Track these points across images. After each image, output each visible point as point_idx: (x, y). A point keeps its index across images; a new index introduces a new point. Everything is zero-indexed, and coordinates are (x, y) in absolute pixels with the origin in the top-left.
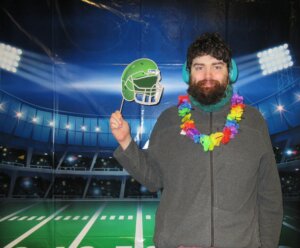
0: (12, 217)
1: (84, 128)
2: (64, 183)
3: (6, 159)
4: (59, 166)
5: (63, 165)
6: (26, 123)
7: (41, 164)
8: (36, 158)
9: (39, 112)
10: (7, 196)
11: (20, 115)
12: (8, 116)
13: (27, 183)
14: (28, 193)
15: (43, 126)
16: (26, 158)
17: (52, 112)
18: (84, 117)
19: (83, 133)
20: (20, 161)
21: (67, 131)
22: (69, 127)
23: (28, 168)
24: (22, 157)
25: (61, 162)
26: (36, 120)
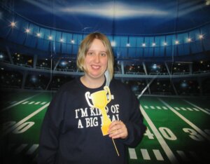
0: (24, 102)
1: (73, 42)
2: (59, 80)
3: (19, 62)
4: (55, 68)
5: (58, 67)
6: (33, 37)
7: (43, 66)
8: (40, 62)
9: (42, 29)
10: (21, 88)
11: (28, 31)
12: (20, 31)
13: (34, 79)
14: (34, 86)
15: (44, 39)
16: (33, 62)
17: (51, 29)
18: (73, 33)
19: (72, 45)
20: (29, 64)
21: (61, 43)
22: (62, 40)
23: (34, 69)
24: (30, 61)
25: (57, 65)
26: (39, 35)
